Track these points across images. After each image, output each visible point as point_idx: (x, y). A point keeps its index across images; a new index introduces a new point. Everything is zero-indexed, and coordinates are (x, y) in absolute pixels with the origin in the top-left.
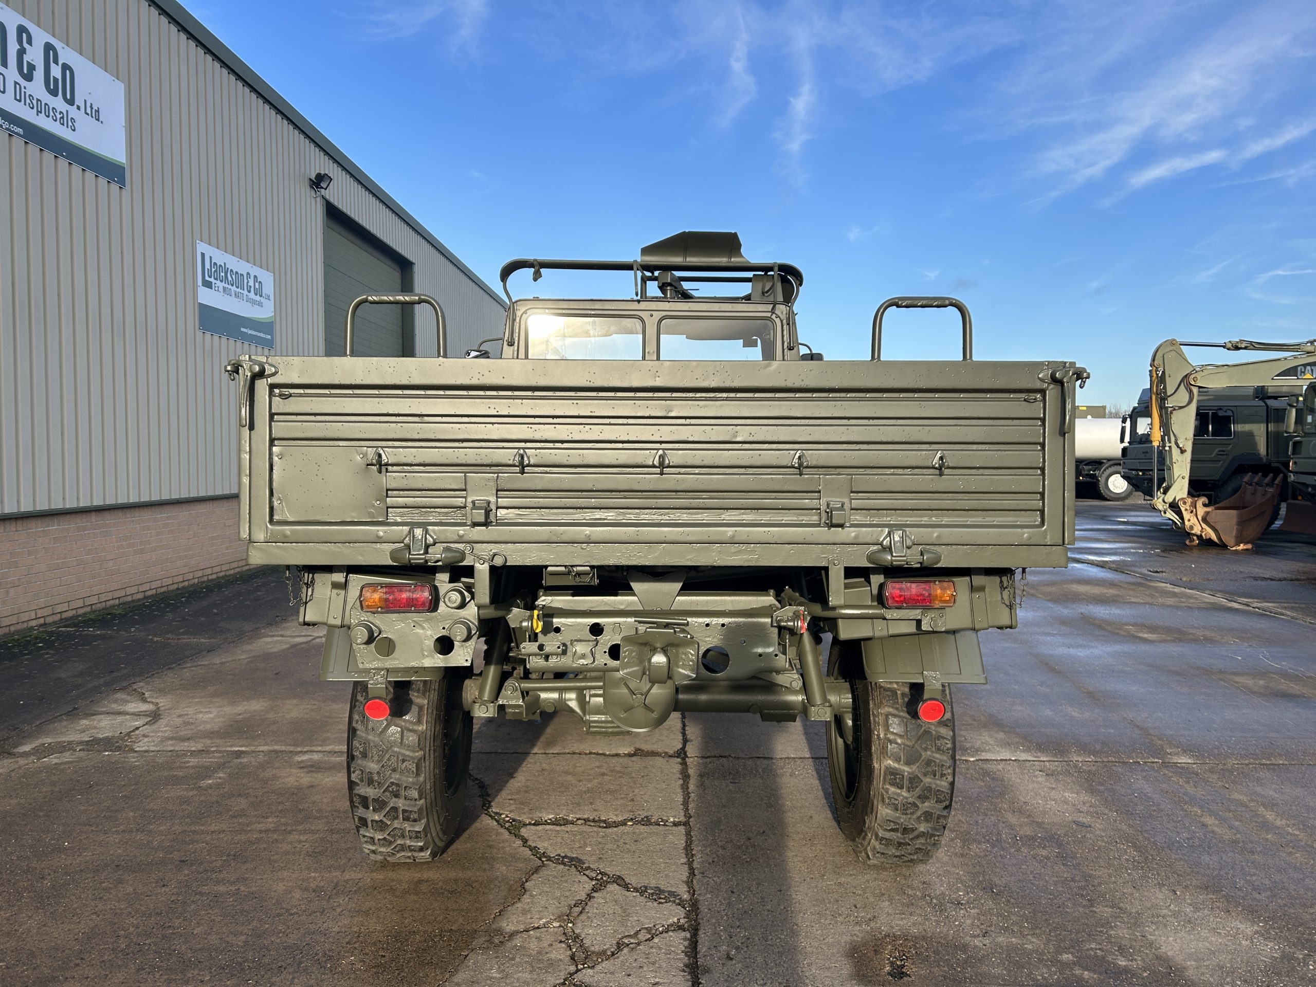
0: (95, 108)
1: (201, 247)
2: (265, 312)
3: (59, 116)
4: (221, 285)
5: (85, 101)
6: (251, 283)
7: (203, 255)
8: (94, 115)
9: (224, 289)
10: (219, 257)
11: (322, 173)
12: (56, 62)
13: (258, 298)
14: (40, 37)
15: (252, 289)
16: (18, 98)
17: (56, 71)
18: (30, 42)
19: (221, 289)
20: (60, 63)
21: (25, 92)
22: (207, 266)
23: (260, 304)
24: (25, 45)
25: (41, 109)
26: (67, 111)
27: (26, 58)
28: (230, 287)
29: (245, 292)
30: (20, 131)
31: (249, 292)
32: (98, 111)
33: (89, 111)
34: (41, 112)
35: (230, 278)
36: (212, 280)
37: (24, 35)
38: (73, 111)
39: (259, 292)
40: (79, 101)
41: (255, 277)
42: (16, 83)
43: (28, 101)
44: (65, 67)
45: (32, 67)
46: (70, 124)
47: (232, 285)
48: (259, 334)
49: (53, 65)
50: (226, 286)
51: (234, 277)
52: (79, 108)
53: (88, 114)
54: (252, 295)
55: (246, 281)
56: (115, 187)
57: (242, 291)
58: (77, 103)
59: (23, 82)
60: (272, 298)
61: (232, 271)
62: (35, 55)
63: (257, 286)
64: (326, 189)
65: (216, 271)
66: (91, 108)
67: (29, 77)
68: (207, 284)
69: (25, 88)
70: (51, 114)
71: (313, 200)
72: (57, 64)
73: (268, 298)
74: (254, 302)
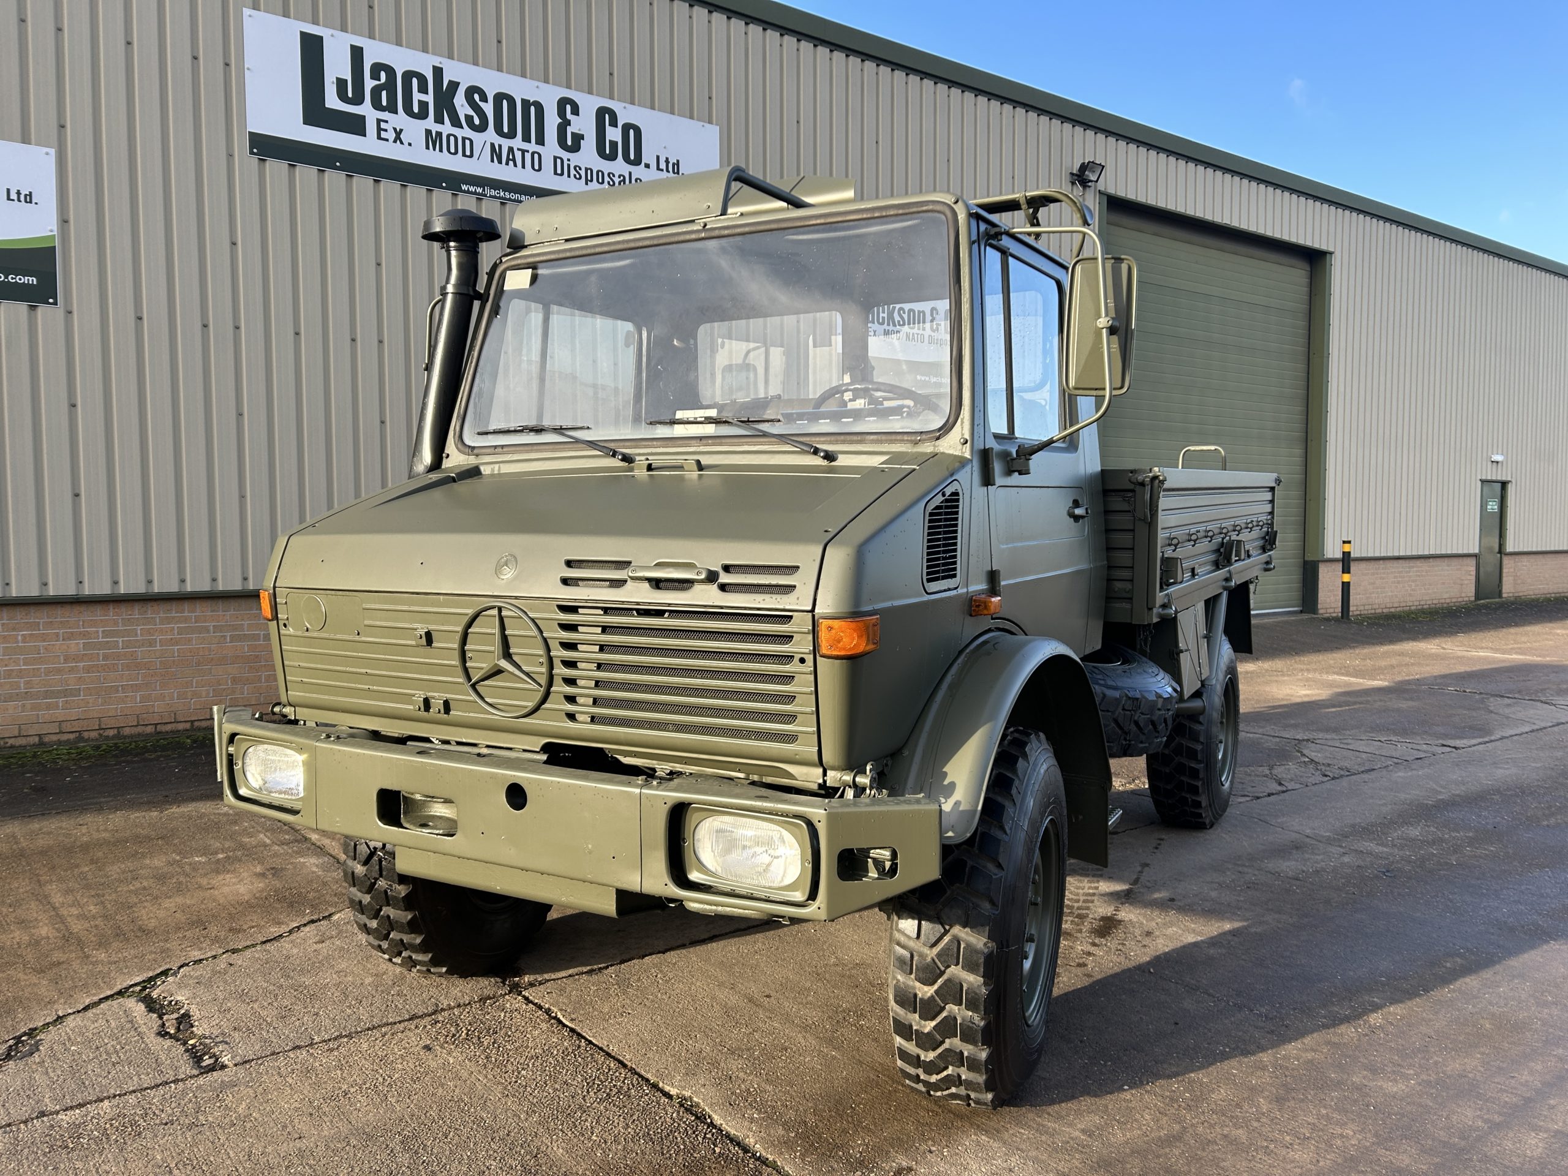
0: (672, 161)
3: (617, 180)
5: (658, 157)
8: (670, 169)
11: (1087, 161)
12: (614, 123)
16: (559, 171)
17: (614, 134)
18: (576, 111)
20: (620, 125)
21: (569, 166)
24: (569, 116)
26: (630, 174)
27: (569, 130)
33: (663, 166)
34: (592, 180)
40: (648, 156)
42: (555, 158)
43: (573, 172)
44: (627, 127)
45: (578, 138)
52: (647, 166)
53: (662, 170)
59: (565, 155)
62: (584, 124)
64: (1097, 181)
67: (575, 148)
69: (569, 160)
70: (607, 179)
72: (616, 127)
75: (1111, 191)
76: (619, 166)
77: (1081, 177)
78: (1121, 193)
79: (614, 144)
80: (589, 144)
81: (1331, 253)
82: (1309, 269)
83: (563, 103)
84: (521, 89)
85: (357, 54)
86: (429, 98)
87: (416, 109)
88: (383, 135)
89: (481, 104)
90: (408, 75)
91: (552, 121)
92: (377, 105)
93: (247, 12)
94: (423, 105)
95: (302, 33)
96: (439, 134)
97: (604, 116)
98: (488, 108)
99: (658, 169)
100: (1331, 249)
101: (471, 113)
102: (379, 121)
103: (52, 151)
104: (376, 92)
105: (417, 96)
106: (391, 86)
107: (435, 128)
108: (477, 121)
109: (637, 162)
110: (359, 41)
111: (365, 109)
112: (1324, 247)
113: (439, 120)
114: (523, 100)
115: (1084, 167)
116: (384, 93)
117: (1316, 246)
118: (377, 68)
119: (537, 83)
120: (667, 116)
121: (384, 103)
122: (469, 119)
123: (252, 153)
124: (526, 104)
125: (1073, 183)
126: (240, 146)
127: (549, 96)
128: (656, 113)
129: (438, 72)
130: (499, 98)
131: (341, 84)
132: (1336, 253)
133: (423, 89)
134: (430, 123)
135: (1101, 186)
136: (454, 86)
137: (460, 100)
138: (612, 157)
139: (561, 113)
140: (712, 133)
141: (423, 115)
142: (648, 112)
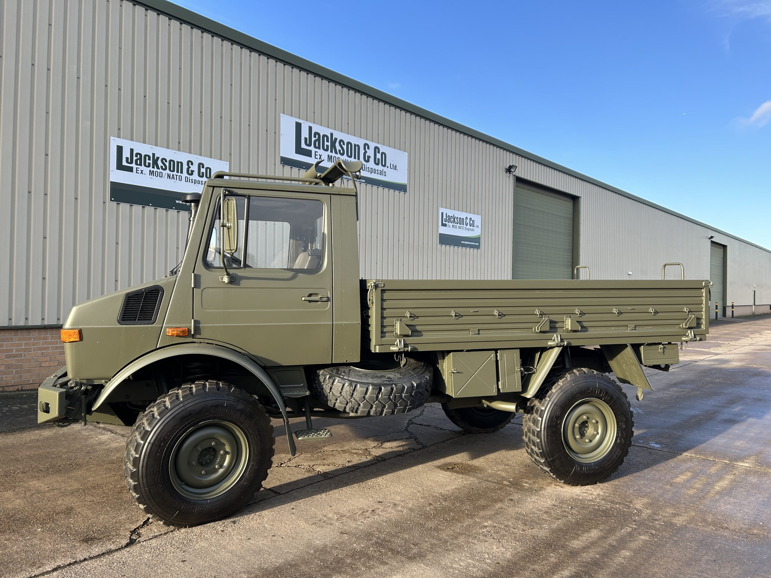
0: (394, 165)
1: (441, 210)
2: (476, 233)
3: (379, 172)
4: (451, 224)
6: (468, 221)
7: (442, 213)
9: (453, 226)
10: (451, 213)
12: (379, 152)
13: (472, 227)
14: (372, 145)
15: (469, 224)
17: (379, 156)
18: (368, 148)
19: (451, 226)
22: (444, 217)
23: (473, 230)
24: (367, 150)
25: (372, 171)
28: (456, 224)
29: (465, 226)
30: (364, 181)
31: (467, 225)
32: (396, 166)
35: (456, 221)
36: (447, 223)
37: (367, 146)
38: (385, 169)
39: (472, 225)
41: (470, 218)
43: (367, 169)
44: (383, 153)
45: (369, 157)
46: (384, 174)
47: (457, 224)
48: (471, 243)
49: (377, 154)
50: (454, 224)
51: (458, 220)
54: (468, 226)
55: (465, 221)
56: (402, 193)
57: (463, 226)
58: (387, 165)
60: (480, 226)
61: (457, 217)
63: (471, 222)
65: (449, 219)
66: (393, 166)
67: (368, 161)
68: (443, 225)
70: (376, 172)
71: (508, 178)
73: (478, 227)
74: (469, 230)
75: (517, 175)
76: (380, 167)
77: (509, 170)
78: (520, 176)
79: (379, 159)
80: (372, 159)
81: (581, 197)
82: (573, 202)
83: (365, 145)
84: (355, 140)
85: (310, 128)
86: (329, 144)
87: (325, 148)
88: (316, 157)
89: (343, 146)
90: (324, 136)
91: (362, 151)
92: (315, 147)
93: (282, 115)
94: (327, 146)
95: (296, 122)
96: (331, 156)
97: (376, 149)
98: (345, 147)
99: (391, 168)
100: (580, 196)
101: (340, 149)
102: (315, 152)
103: (228, 163)
104: (315, 141)
105: (326, 143)
106: (319, 140)
107: (330, 154)
108: (342, 152)
109: (385, 166)
110: (311, 125)
111: (312, 148)
112: (578, 195)
113: (331, 152)
114: (354, 144)
115: (510, 167)
116: (317, 142)
117: (576, 195)
118: (316, 133)
119: (358, 138)
120: (393, 149)
121: (317, 146)
122: (340, 151)
123: (281, 163)
124: (355, 145)
125: (506, 172)
126: (278, 160)
127: (361, 143)
128: (390, 148)
129: (332, 134)
130: (348, 143)
131: (306, 139)
132: (582, 198)
133: (328, 141)
134: (329, 152)
135: (514, 173)
136: (336, 139)
137: (337, 144)
138: (378, 164)
139: (365, 149)
140: (406, 154)
141: (327, 150)
142: (388, 148)
